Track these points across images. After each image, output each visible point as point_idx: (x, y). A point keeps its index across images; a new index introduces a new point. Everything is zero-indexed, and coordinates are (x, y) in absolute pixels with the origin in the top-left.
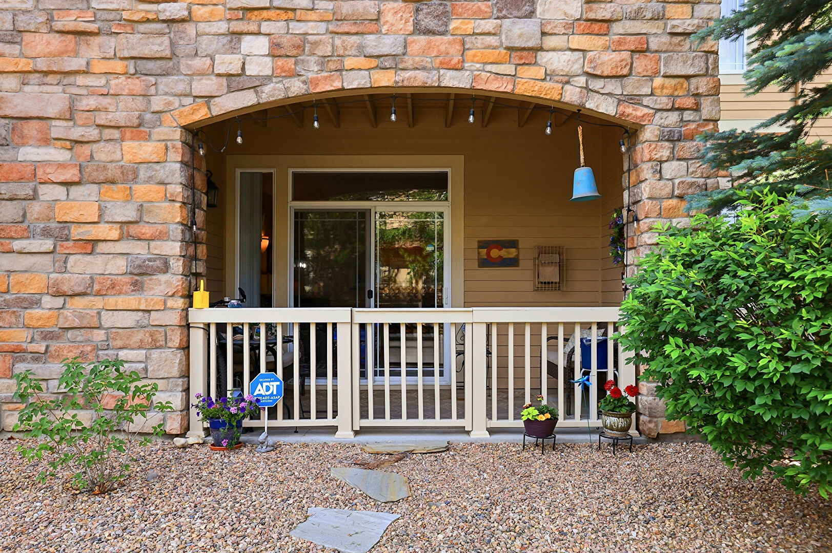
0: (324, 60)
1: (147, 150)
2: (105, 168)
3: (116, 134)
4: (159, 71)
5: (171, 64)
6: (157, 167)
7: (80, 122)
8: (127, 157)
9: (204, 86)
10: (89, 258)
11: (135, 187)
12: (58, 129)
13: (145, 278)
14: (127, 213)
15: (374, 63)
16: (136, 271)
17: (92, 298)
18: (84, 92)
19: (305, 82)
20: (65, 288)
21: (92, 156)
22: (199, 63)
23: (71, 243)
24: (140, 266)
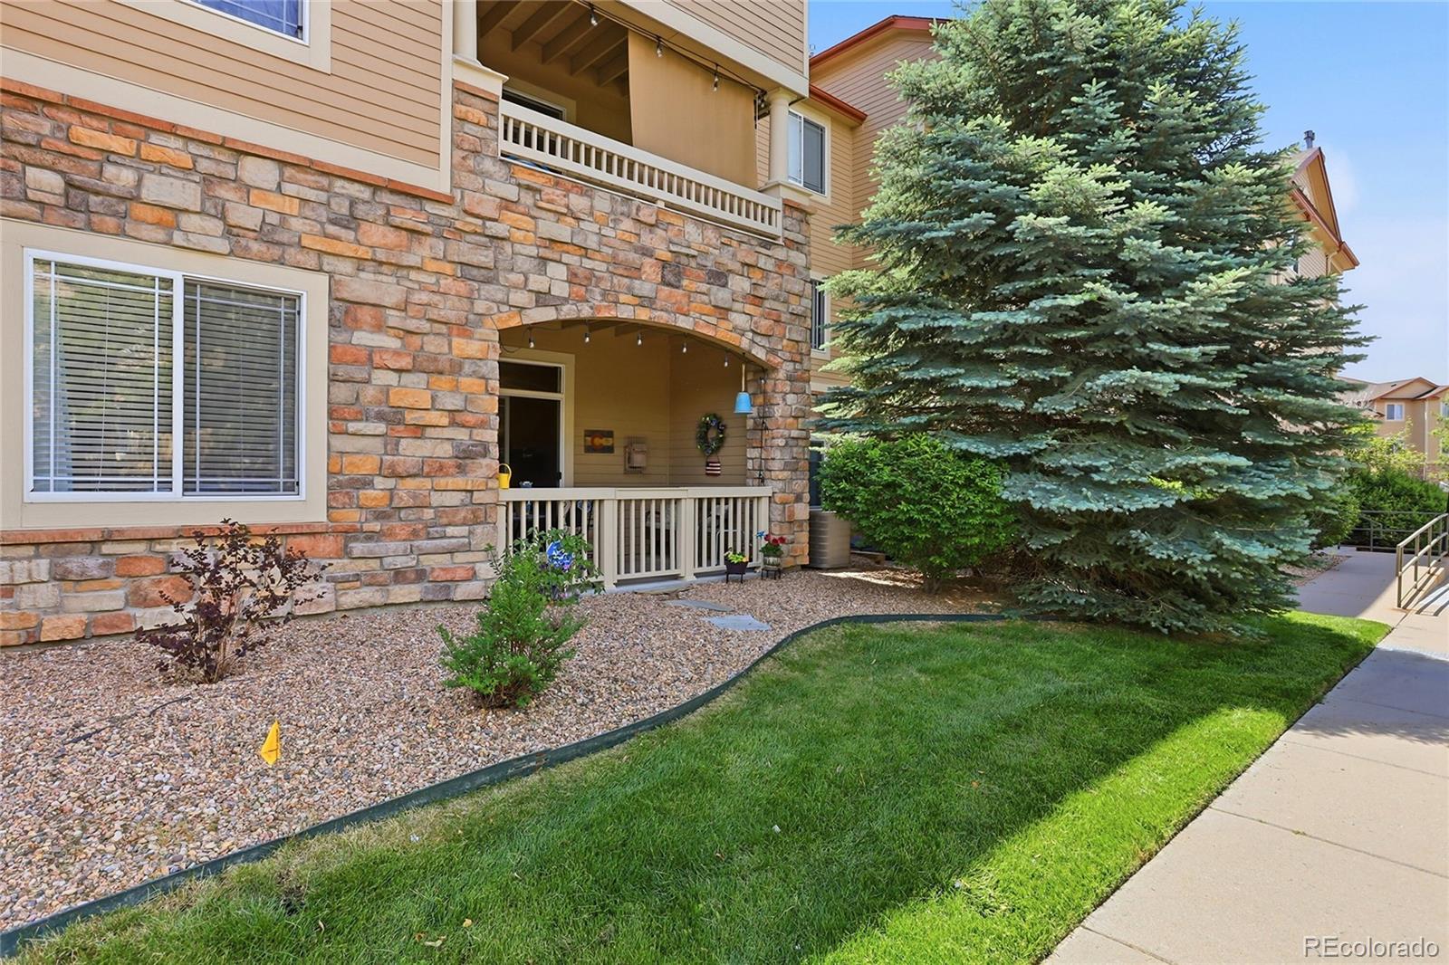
0: (605, 294)
1: (472, 348)
2: (436, 360)
3: (444, 329)
4: (482, 279)
5: (492, 274)
6: (481, 363)
7: (410, 314)
8: (455, 352)
9: (519, 298)
10: (419, 442)
11: (460, 379)
12: (394, 318)
13: (468, 461)
14: (456, 402)
15: (637, 301)
16: (461, 455)
17: (422, 479)
18: (416, 286)
19: (592, 308)
20: (400, 470)
21: (422, 347)
22: (516, 278)
23: (401, 428)
24: (464, 451)
